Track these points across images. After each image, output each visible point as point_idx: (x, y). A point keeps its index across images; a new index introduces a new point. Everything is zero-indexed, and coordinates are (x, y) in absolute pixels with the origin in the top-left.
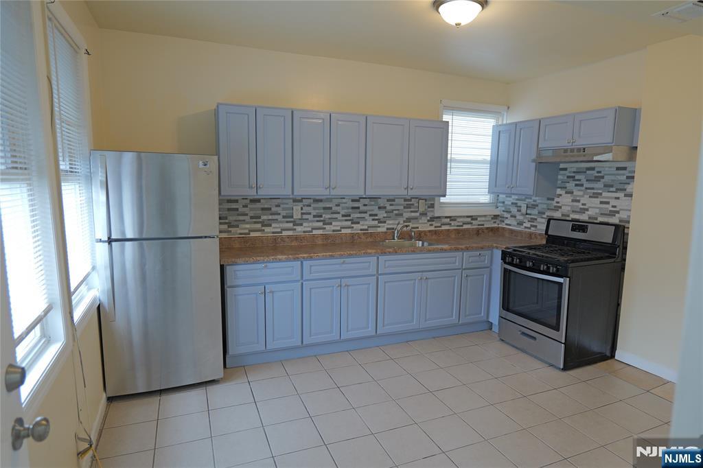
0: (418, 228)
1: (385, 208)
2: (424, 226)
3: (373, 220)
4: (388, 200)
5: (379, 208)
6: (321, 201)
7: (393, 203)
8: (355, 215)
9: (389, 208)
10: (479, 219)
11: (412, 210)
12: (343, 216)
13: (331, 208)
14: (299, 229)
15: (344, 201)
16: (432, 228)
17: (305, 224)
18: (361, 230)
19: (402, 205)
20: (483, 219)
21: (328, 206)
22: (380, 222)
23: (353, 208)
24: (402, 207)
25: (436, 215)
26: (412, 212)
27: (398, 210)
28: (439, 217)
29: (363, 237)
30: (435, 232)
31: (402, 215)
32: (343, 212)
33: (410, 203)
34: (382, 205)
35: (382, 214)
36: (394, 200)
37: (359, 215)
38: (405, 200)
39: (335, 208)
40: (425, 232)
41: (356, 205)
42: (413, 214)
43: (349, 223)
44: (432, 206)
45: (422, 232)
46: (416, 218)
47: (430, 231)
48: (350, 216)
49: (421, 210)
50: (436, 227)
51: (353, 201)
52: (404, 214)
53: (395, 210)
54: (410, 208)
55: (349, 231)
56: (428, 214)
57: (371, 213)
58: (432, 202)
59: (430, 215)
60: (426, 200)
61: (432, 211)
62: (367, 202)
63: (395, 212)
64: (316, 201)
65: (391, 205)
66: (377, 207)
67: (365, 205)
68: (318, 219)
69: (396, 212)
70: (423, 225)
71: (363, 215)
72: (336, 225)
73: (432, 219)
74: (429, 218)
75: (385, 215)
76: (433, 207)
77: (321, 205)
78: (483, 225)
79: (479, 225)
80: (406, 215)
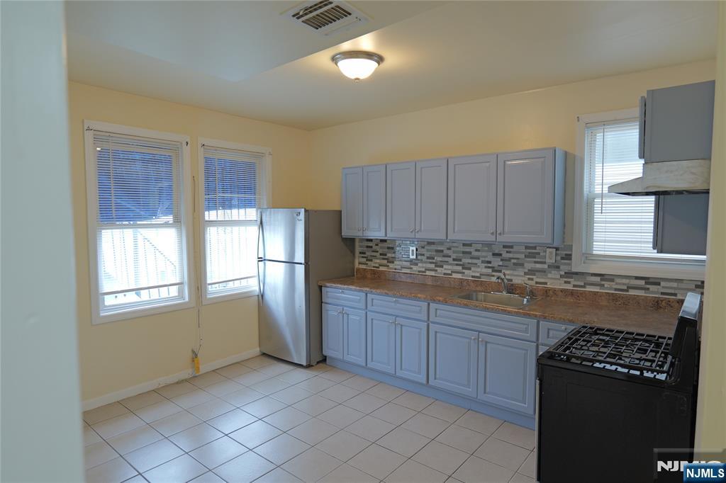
0: (546, 283)
1: (501, 255)
2: (554, 282)
3: (486, 267)
4: (504, 247)
5: (494, 254)
6: (433, 243)
7: (511, 250)
8: (466, 261)
9: (505, 255)
10: (663, 284)
11: (536, 260)
12: (454, 260)
13: (442, 251)
14: (415, 268)
15: (455, 244)
16: (569, 287)
17: (419, 265)
18: (473, 277)
19: (522, 253)
20: (675, 285)
21: (439, 249)
22: (493, 271)
23: (464, 253)
24: (523, 256)
25: (574, 270)
26: (536, 262)
27: (518, 259)
28: (583, 274)
29: (472, 284)
30: (572, 293)
31: (522, 265)
32: (454, 256)
33: (534, 251)
34: (496, 252)
35: (497, 262)
36: (512, 247)
37: (470, 261)
38: (527, 248)
39: (446, 252)
40: (554, 291)
41: (467, 249)
42: (538, 266)
43: (460, 268)
44: (569, 257)
45: (549, 290)
46: (543, 271)
47: (562, 291)
48: (460, 260)
49: (550, 261)
50: (574, 286)
51: (464, 245)
52: (526, 265)
53: (513, 258)
54: (535, 258)
55: (459, 276)
56: (562, 267)
57: (483, 259)
58: (569, 253)
59: (564, 269)
60: (557, 249)
61: (570, 264)
62: (479, 247)
63: (513, 261)
64: (430, 243)
65: (507, 252)
66: (491, 253)
67: (476, 250)
68: (431, 261)
69: (515, 261)
70: (552, 281)
71: (475, 261)
72: (447, 268)
73: (570, 274)
74: (563, 273)
75: (501, 263)
76: (570, 259)
77: (433, 247)
78: (675, 295)
79: (662, 293)
80: (529, 266)
